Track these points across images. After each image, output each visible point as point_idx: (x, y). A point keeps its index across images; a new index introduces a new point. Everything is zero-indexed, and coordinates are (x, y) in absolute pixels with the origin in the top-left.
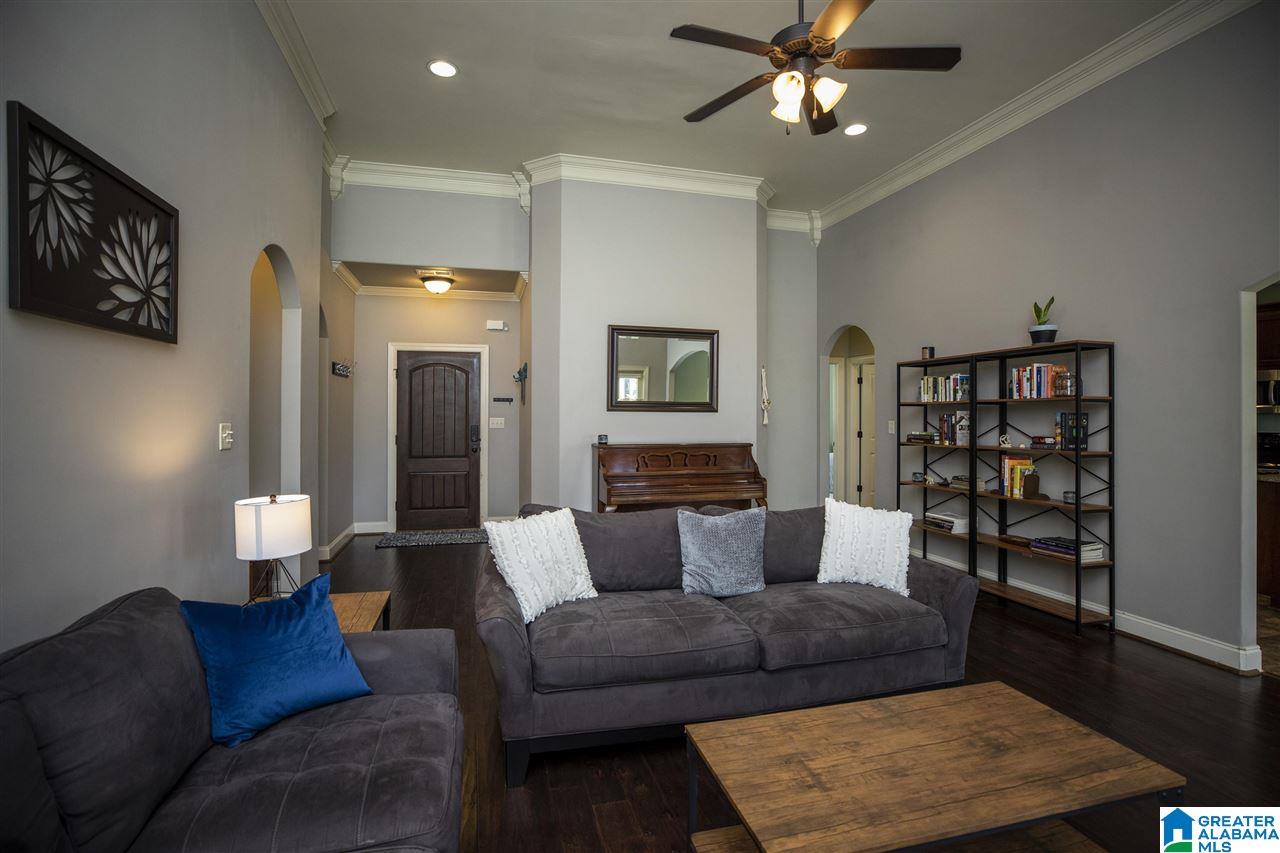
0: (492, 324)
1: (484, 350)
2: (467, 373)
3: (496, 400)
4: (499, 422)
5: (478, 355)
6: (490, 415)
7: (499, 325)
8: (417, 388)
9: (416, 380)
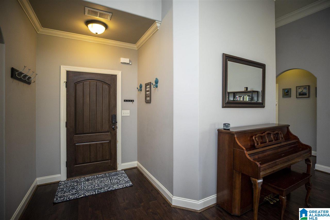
0: (123, 60)
1: (119, 74)
2: (109, 85)
3: (125, 101)
4: (127, 113)
5: (115, 76)
6: (122, 109)
7: (127, 61)
8: (79, 93)
9: (79, 87)
